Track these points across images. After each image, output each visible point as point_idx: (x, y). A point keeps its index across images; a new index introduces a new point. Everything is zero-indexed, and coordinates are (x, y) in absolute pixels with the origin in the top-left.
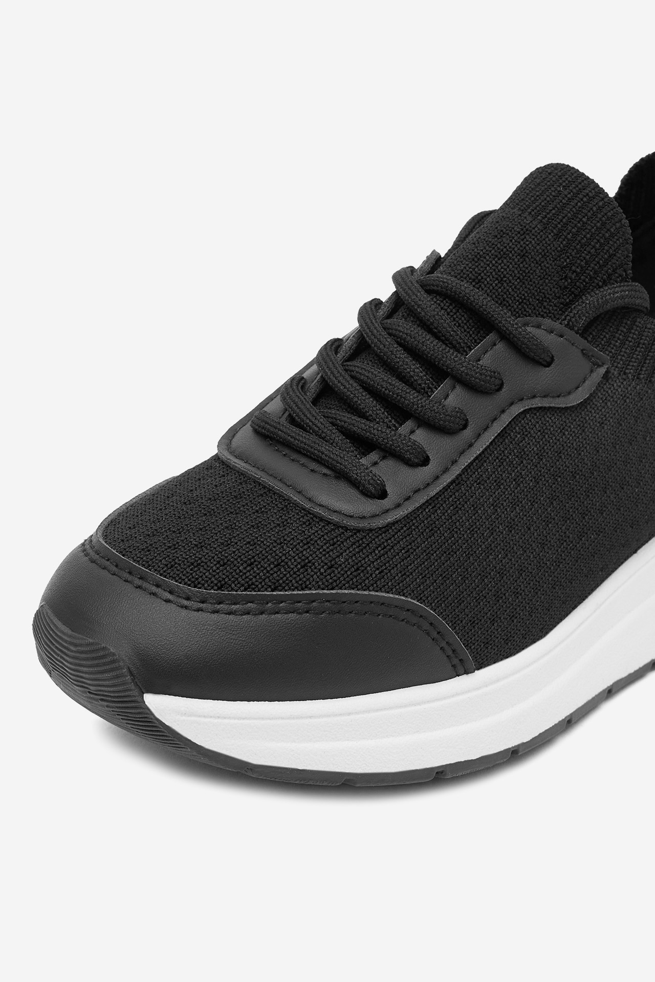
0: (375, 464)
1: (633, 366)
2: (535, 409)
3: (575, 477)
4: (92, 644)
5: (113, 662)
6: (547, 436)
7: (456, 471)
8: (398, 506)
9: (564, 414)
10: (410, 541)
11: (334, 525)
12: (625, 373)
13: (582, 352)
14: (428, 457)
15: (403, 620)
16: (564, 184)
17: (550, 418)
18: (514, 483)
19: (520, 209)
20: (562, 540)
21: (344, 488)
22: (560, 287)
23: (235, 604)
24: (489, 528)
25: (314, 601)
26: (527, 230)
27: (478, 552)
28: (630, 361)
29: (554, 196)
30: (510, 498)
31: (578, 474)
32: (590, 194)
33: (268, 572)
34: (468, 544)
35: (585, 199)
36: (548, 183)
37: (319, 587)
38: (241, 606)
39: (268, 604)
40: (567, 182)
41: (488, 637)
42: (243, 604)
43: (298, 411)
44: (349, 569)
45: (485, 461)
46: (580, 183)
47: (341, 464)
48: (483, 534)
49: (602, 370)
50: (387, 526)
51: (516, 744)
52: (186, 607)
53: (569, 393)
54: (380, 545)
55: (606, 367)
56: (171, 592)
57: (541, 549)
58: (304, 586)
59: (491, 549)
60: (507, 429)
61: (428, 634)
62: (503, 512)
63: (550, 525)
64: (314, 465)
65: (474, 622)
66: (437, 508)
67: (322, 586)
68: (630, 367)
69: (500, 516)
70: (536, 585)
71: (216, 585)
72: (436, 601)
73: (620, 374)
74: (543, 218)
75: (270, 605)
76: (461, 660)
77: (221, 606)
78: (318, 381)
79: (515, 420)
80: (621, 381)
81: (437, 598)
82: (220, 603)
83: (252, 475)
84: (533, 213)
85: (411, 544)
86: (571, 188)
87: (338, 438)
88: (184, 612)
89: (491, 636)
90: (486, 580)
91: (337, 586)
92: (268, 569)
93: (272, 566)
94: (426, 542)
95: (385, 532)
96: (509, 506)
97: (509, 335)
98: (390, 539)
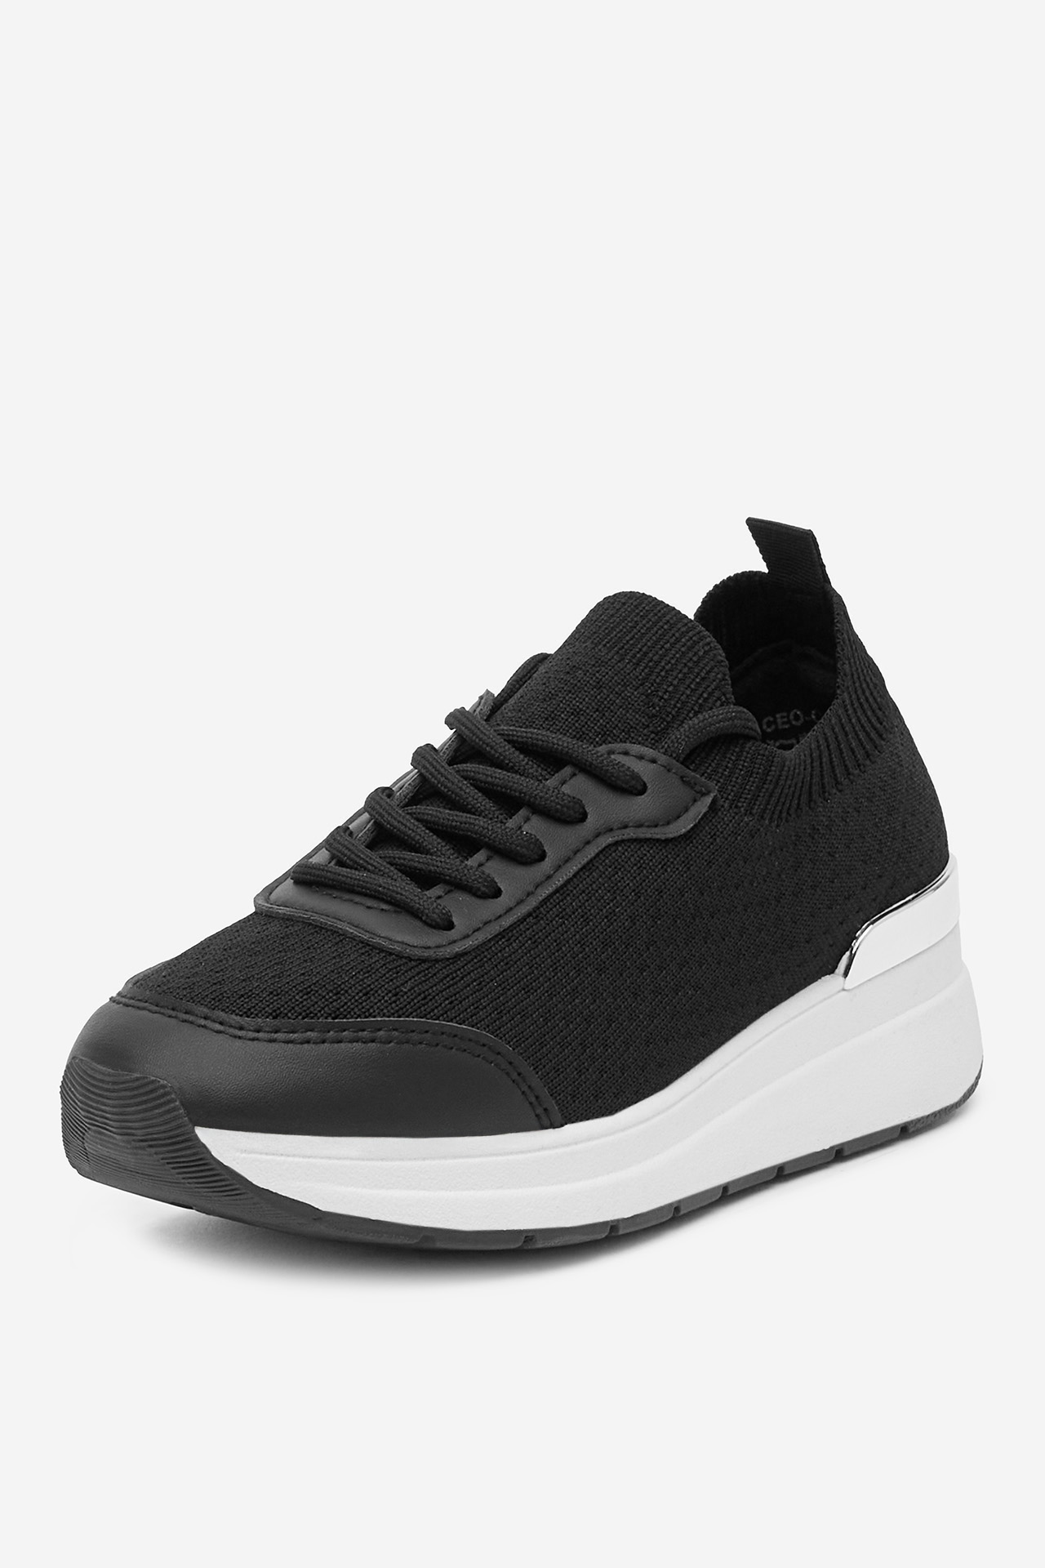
0: (439, 897)
1: (746, 798)
2: (629, 840)
3: (676, 922)
4: (137, 1079)
5: (165, 1094)
6: (645, 872)
7: (533, 903)
8: (467, 936)
9: (665, 847)
10: (482, 973)
11: (396, 956)
12: (736, 807)
13: (683, 780)
14: (500, 889)
15: (479, 1056)
16: (642, 614)
17: (649, 851)
18: (606, 920)
19: (592, 642)
20: (657, 992)
21: (406, 920)
22: (647, 715)
23: (293, 1032)
24: (575, 968)
25: (379, 1030)
26: (602, 662)
27: (561, 993)
28: (742, 793)
29: (631, 627)
30: (601, 936)
31: (679, 918)
32: (671, 622)
33: (327, 1000)
34: (551, 983)
35: (666, 627)
36: (624, 614)
37: (384, 1015)
38: (301, 1035)
39: (329, 1032)
40: (644, 611)
41: (575, 1089)
42: (302, 1032)
43: (349, 853)
44: (416, 997)
45: (568, 895)
46: (660, 611)
47: (402, 895)
48: (568, 974)
49: (708, 800)
50: (455, 957)
51: (616, 1218)
52: (240, 1038)
53: (668, 823)
54: (448, 976)
55: (712, 795)
56: (221, 1023)
57: (633, 1000)
58: (367, 1014)
59: (577, 992)
60: (594, 861)
61: (508, 1074)
62: (593, 952)
63: (644, 974)
64: (370, 902)
65: (559, 1069)
66: (511, 941)
67: (387, 1014)
68: (743, 800)
69: (589, 956)
70: (628, 1039)
71: (271, 1014)
72: (515, 1040)
73: (731, 807)
74: (620, 649)
75: (332, 1033)
76: (545, 1110)
77: (279, 1034)
78: (368, 830)
79: (604, 852)
80: (733, 815)
81: (516, 1037)
82: (276, 1032)
83: (300, 917)
84: (608, 645)
85: (483, 976)
86: (649, 617)
87: (397, 874)
88: (238, 1043)
89: (578, 1089)
90: (571, 1026)
91: (403, 1014)
92: (327, 997)
93: (331, 994)
94: (501, 976)
95: (453, 963)
96: (599, 946)
97: (590, 766)
98: (459, 969)
